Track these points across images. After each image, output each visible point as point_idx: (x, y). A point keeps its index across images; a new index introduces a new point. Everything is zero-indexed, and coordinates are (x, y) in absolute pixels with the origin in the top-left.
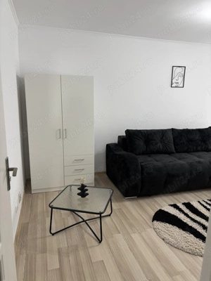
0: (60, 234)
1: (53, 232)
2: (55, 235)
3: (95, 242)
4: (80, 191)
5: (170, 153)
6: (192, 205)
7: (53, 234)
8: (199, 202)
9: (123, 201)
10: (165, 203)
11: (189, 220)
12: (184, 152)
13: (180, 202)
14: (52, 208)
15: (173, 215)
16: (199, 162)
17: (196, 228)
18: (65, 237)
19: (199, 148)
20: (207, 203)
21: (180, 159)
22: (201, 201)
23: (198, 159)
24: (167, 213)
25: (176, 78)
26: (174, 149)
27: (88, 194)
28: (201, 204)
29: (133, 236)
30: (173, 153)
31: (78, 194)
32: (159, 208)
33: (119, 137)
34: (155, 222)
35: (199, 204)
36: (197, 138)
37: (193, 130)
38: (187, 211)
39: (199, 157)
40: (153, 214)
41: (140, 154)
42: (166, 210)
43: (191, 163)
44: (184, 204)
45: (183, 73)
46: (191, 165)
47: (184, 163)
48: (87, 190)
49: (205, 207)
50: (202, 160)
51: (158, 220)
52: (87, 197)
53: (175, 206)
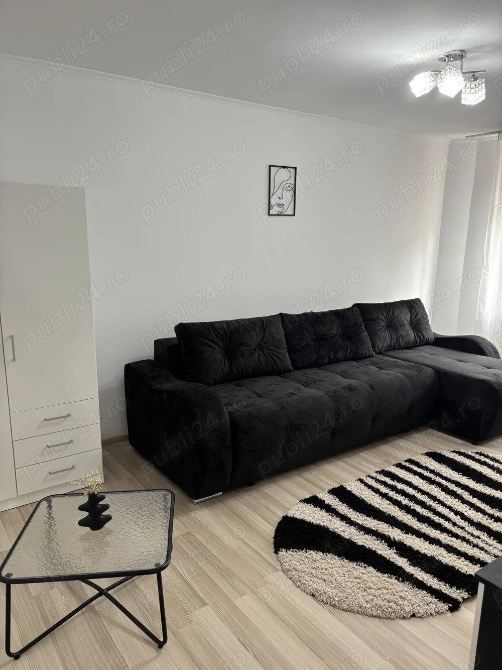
0: (36, 650)
1: (13, 650)
2: (24, 658)
3: (147, 650)
4: (85, 514)
5: (281, 372)
6: (350, 492)
7: (17, 656)
8: (361, 481)
9: (190, 511)
10: (291, 499)
11: (353, 530)
12: (311, 366)
13: (324, 490)
14: (9, 582)
15: (318, 526)
16: (351, 388)
17: (374, 547)
18: (54, 653)
19: (341, 354)
20: (377, 481)
21: (307, 385)
22: (364, 478)
23: (346, 382)
24: (302, 522)
25: (278, 194)
26: (289, 361)
27: (109, 518)
28: (366, 484)
29: (240, 602)
30: (289, 371)
31: (82, 523)
32: (281, 514)
33: (158, 343)
34: (283, 553)
35: (362, 486)
36: (334, 332)
37: (323, 314)
38: (343, 509)
39: (345, 375)
40: (270, 530)
41: (216, 383)
42: (298, 516)
43: (334, 392)
44: (333, 492)
45: (292, 181)
46: (335, 396)
47: (320, 393)
48: (106, 507)
49: (377, 491)
50: (353, 382)
51: (288, 548)
52: (107, 526)
53: (314, 501)
